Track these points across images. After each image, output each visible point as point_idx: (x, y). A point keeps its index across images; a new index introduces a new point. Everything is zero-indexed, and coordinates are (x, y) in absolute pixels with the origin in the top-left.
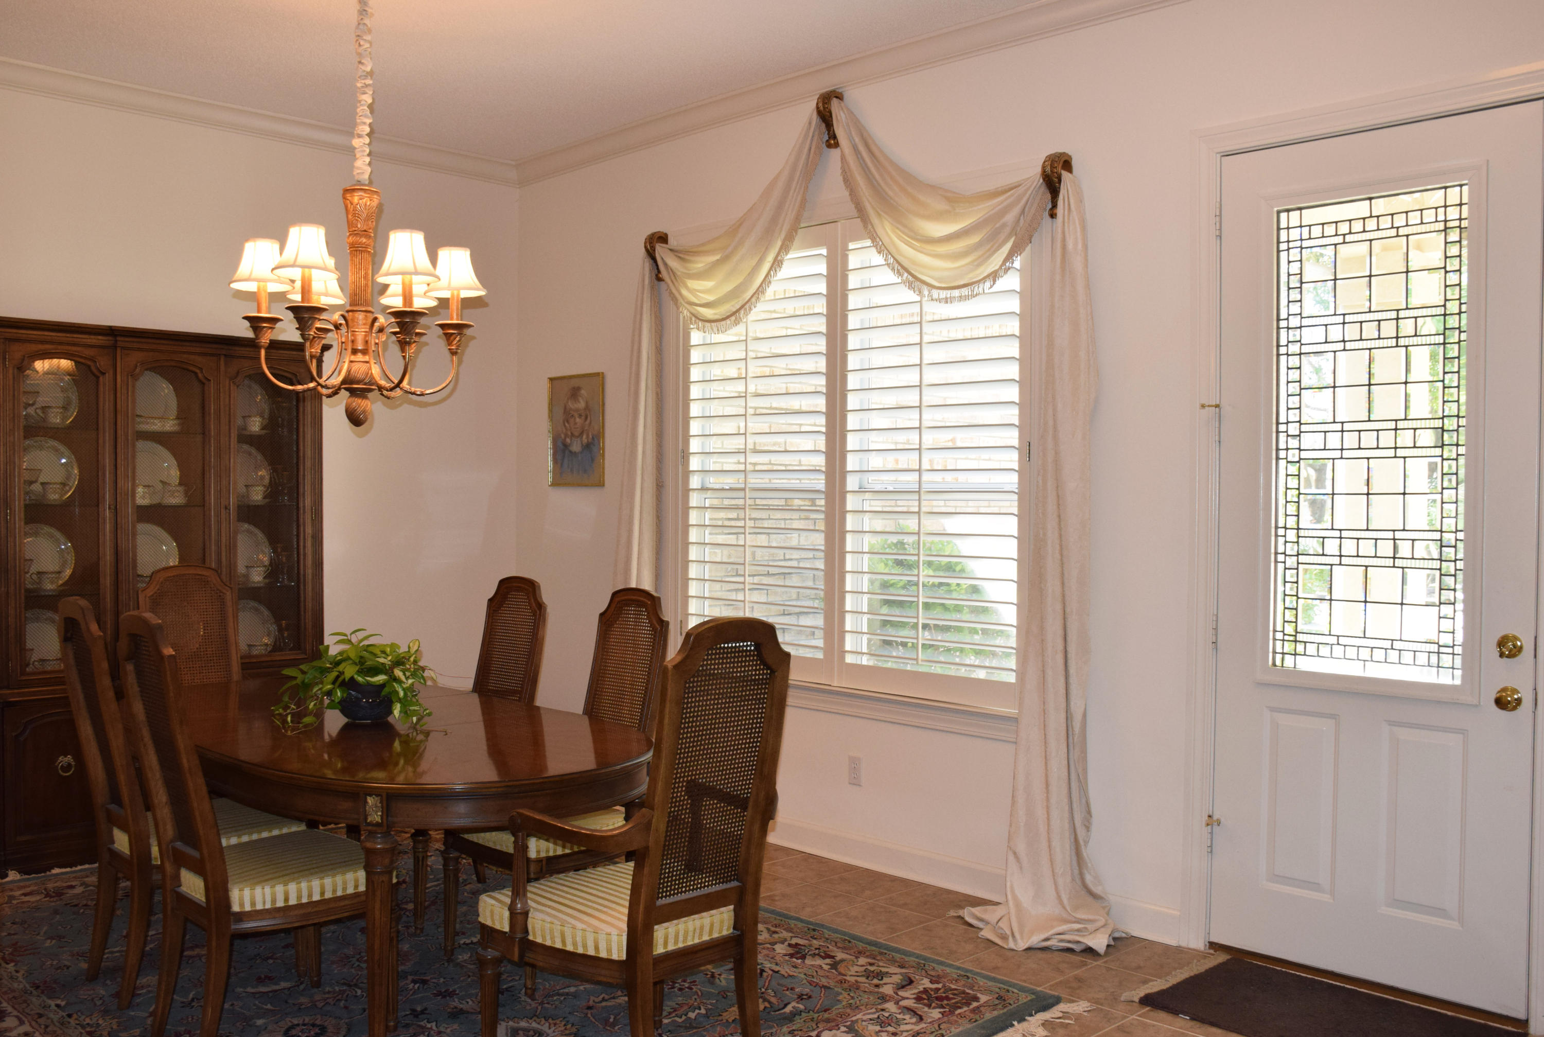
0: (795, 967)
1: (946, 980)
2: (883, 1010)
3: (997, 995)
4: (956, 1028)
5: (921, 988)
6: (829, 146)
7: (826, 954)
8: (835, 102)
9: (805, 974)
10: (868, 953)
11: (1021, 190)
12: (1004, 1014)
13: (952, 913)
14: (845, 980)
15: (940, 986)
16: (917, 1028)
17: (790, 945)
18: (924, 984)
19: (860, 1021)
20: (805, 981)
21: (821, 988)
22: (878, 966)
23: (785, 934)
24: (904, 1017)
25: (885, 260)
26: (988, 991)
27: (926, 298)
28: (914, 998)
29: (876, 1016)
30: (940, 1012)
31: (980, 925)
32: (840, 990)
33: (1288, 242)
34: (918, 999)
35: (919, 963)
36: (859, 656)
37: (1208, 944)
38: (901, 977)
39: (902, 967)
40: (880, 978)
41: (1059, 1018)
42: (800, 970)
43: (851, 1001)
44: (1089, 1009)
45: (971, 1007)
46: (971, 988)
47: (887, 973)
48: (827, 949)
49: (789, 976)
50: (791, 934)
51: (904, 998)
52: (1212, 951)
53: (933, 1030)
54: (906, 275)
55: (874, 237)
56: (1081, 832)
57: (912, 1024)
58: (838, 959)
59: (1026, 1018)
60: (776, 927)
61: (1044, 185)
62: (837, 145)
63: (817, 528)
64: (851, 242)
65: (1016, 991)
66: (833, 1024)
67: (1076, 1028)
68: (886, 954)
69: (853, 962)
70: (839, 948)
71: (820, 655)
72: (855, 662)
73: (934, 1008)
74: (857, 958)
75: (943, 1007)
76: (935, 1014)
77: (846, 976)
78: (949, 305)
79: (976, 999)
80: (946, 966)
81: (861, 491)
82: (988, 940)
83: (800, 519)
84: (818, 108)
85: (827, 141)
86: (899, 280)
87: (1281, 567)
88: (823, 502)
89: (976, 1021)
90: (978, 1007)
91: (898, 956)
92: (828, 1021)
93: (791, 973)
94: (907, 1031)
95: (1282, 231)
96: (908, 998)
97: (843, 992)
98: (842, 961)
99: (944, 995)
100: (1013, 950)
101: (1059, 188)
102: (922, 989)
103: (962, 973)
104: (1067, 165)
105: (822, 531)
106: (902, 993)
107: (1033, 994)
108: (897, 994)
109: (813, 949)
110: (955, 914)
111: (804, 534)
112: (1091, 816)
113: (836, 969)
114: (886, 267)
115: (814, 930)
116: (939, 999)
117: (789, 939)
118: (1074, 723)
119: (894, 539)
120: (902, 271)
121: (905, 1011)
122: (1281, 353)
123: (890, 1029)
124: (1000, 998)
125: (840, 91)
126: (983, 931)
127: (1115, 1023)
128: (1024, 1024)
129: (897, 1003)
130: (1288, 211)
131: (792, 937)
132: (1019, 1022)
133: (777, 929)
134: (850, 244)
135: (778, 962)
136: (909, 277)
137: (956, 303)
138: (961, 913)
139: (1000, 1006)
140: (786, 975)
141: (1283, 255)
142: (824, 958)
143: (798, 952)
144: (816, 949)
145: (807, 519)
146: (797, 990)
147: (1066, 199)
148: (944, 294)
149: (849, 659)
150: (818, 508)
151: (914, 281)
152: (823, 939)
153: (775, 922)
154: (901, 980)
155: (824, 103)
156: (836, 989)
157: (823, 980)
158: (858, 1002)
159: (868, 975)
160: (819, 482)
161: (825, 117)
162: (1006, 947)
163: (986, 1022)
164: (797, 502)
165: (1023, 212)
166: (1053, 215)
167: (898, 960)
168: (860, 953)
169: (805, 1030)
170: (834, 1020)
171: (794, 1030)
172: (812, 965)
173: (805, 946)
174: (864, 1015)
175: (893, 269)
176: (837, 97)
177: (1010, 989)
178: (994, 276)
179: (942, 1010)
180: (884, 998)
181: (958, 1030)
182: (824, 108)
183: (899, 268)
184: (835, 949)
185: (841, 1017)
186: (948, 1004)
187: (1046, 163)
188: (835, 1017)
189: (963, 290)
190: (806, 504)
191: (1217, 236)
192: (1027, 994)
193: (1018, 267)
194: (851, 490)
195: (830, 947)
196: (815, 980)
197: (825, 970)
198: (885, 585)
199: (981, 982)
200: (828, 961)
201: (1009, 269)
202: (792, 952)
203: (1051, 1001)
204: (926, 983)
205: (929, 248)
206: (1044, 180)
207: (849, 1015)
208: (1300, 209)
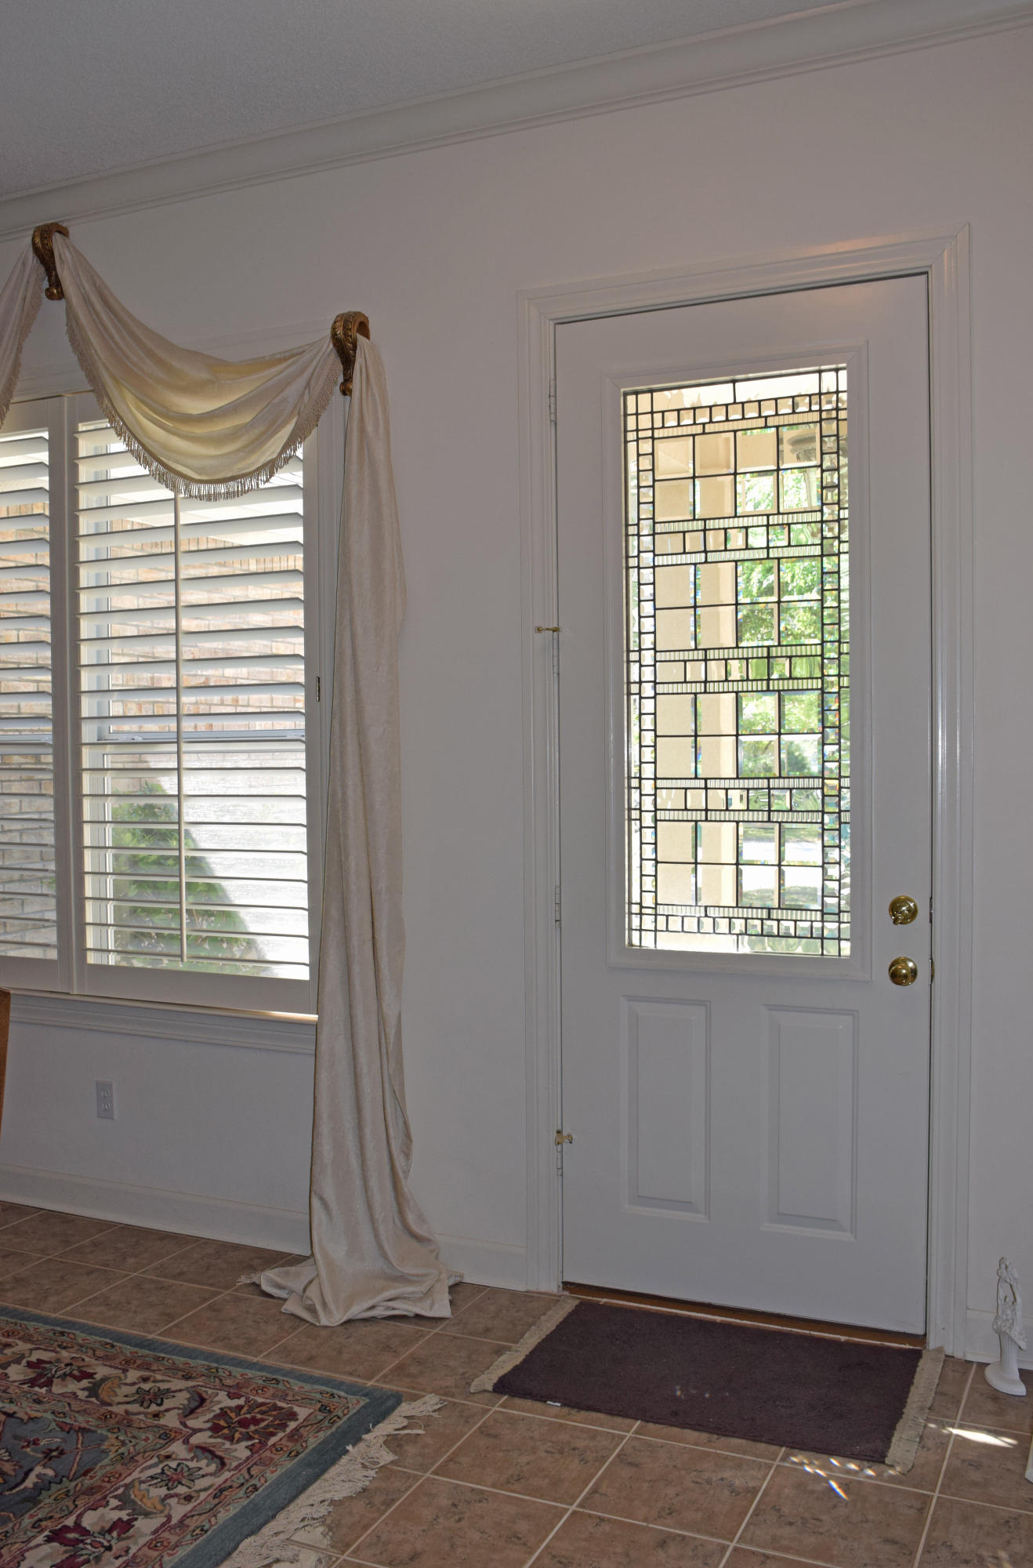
0: (38, 1401)
1: (248, 1391)
2: (168, 1457)
3: (319, 1405)
4: (273, 1472)
5: (217, 1409)
6: (50, 296)
7: (81, 1372)
8: (57, 238)
9: (53, 1413)
10: (139, 1362)
11: (307, 357)
12: (332, 1434)
13: (244, 1280)
14: (111, 1413)
15: (241, 1401)
16: (218, 1481)
17: (30, 1365)
18: (219, 1402)
19: (136, 1484)
20: (53, 1425)
21: (77, 1432)
22: (155, 1381)
23: (22, 1346)
24: (199, 1465)
25: (127, 445)
26: (305, 1400)
27: (182, 496)
28: (210, 1429)
29: (158, 1470)
30: (247, 1447)
31: (283, 1294)
32: (104, 1432)
33: (637, 430)
34: (215, 1429)
35: (209, 1368)
36: (105, 955)
37: (561, 1285)
38: (188, 1396)
39: (187, 1377)
40: (159, 1402)
41: (404, 1428)
42: (47, 1406)
43: (122, 1450)
44: (439, 1406)
45: (288, 1430)
46: (284, 1399)
47: (168, 1391)
48: (81, 1364)
49: (31, 1419)
50: (30, 1346)
51: (195, 1431)
52: (567, 1293)
53: (242, 1481)
54: (155, 464)
55: (113, 415)
56: (400, 1162)
57: (211, 1475)
58: (98, 1377)
59: (364, 1436)
60: (8, 1336)
61: (335, 351)
62: (61, 295)
63: (43, 792)
64: (80, 422)
65: (342, 1394)
66: (98, 1496)
67: (429, 1440)
68: (163, 1358)
69: (120, 1379)
70: (98, 1358)
71: (53, 955)
72: (99, 963)
73: (239, 1441)
74: (125, 1371)
75: (251, 1438)
76: (241, 1451)
77: (110, 1405)
78: (212, 503)
79: (293, 1416)
80: (246, 1368)
81: (101, 742)
82: (293, 1315)
83: (21, 780)
84: (34, 243)
85: (47, 290)
86: (147, 472)
87: (635, 826)
88: (50, 759)
89: (298, 1454)
90: (297, 1429)
91: (180, 1360)
92: (91, 1491)
93: (34, 1414)
94: (205, 1489)
95: (629, 418)
96: (200, 1430)
97: (109, 1435)
98: (104, 1380)
99: (249, 1416)
100: (327, 1327)
101: (354, 356)
102: (218, 1411)
103: (269, 1375)
104: (364, 329)
105: (51, 796)
106: (192, 1423)
107: (366, 1395)
108: (185, 1426)
109: (63, 1365)
110: (249, 1281)
111: (26, 800)
112: (411, 1141)
113: (97, 1396)
114: (129, 454)
115: (62, 1333)
116: (244, 1423)
117: (27, 1355)
118: (387, 1029)
119: (143, 802)
120: (149, 458)
121: (199, 1452)
122: (630, 565)
123: (181, 1490)
124: (323, 1408)
125: (64, 225)
126: (288, 1303)
127: (475, 1423)
128: (361, 1445)
129: (186, 1442)
130: (637, 393)
131: (31, 1350)
132: (354, 1445)
133: (10, 1340)
134: (80, 425)
135: (14, 1396)
136: (160, 467)
137: (222, 500)
138: (255, 1279)
139: (326, 1424)
140: (25, 1418)
141: (632, 447)
142: (79, 1379)
143: (41, 1375)
144: (67, 1365)
145: (29, 780)
146: (42, 1443)
147: (364, 370)
148: (205, 489)
149: (92, 958)
150: (44, 767)
151: (166, 474)
152: (76, 1348)
153: (7, 1328)
154: (188, 1399)
155: (43, 238)
156: (99, 1431)
157: (80, 1418)
158: (132, 1449)
159: (143, 1398)
160: (45, 732)
161: (46, 258)
162: (318, 1324)
163: (309, 1454)
164: (16, 759)
165: (308, 384)
166: (346, 391)
167: (181, 1366)
168: (127, 1364)
169: (57, 1516)
170: (100, 1488)
171: (40, 1520)
172: (62, 1394)
173: (50, 1362)
174: (141, 1471)
175: (138, 457)
176: (60, 232)
177: (335, 1391)
178: (271, 467)
179: (250, 1443)
180: (168, 1436)
181: (275, 1475)
182: (43, 244)
183: (147, 455)
184: (93, 1361)
185: (109, 1482)
186: (256, 1432)
187: (337, 324)
188: (99, 1483)
189: (231, 483)
190: (28, 762)
191: (551, 421)
192: (358, 1397)
193: (301, 457)
194: (87, 742)
195: (87, 1359)
196: (68, 1420)
197: (81, 1400)
198: (135, 862)
199: (296, 1385)
200: (85, 1383)
201: (291, 457)
202: (33, 1375)
203: (389, 1403)
204: (223, 1401)
205: (185, 429)
206: (335, 345)
207: (120, 1475)
208: (651, 391)
